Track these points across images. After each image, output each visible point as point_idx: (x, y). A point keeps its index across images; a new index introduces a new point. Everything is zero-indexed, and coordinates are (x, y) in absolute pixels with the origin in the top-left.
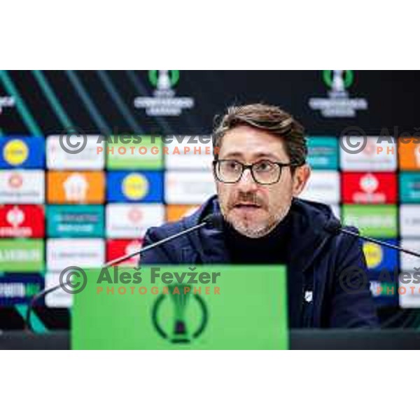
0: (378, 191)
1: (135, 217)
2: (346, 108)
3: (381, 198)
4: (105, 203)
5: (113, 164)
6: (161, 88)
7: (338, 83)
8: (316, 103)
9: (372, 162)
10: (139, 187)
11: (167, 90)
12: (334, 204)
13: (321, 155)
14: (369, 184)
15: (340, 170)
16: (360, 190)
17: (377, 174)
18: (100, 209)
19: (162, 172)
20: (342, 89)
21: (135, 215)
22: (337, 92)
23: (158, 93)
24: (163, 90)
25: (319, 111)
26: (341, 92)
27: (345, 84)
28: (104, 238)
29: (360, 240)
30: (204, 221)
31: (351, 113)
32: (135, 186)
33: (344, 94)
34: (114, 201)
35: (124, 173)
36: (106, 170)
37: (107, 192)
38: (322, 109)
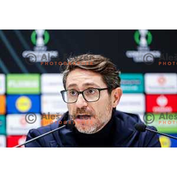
0: (168, 105)
3: (169, 109)
4: (6, 114)
5: (10, 91)
6: (38, 46)
7: (143, 42)
8: (130, 54)
9: (164, 88)
11: (42, 47)
12: (141, 114)
13: (134, 85)
14: (162, 101)
15: (145, 93)
16: (157, 105)
17: (167, 96)
18: (2, 118)
19: (40, 95)
20: (146, 46)
22: (142, 47)
23: (37, 49)
24: (39, 47)
25: (132, 59)
26: (145, 47)
27: (148, 42)
28: (5, 134)
29: (158, 134)
30: (65, 125)
32: (24, 104)
33: (147, 49)
34: (11, 113)
35: (17, 96)
36: (6, 95)
37: (7, 108)
38: (134, 57)
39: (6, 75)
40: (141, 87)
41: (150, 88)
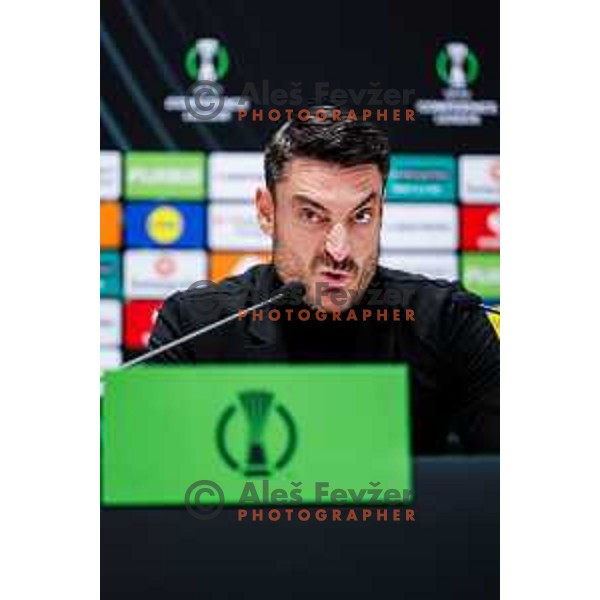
1: (165, 270)
2: (469, 113)
4: (123, 249)
5: (133, 193)
7: (457, 77)
8: (425, 107)
10: (170, 225)
13: (433, 182)
15: (458, 203)
16: (487, 232)
18: (114, 258)
19: (205, 203)
20: (463, 85)
21: (165, 267)
25: (429, 117)
26: (461, 89)
27: (467, 77)
28: (120, 297)
31: (475, 120)
32: (165, 224)
33: (465, 94)
36: (123, 201)
37: (124, 233)
38: (435, 112)
39: (123, 153)
40: (450, 186)
41: (471, 189)
